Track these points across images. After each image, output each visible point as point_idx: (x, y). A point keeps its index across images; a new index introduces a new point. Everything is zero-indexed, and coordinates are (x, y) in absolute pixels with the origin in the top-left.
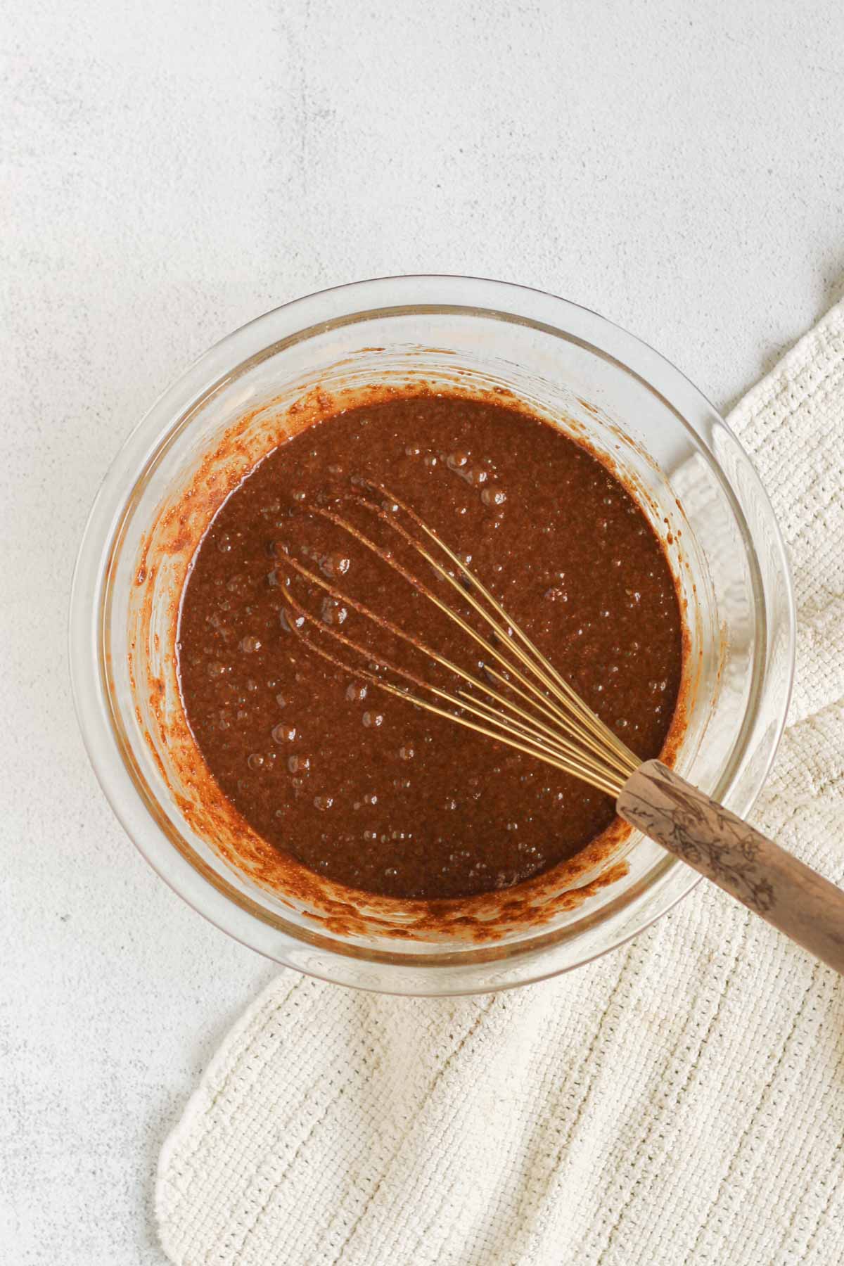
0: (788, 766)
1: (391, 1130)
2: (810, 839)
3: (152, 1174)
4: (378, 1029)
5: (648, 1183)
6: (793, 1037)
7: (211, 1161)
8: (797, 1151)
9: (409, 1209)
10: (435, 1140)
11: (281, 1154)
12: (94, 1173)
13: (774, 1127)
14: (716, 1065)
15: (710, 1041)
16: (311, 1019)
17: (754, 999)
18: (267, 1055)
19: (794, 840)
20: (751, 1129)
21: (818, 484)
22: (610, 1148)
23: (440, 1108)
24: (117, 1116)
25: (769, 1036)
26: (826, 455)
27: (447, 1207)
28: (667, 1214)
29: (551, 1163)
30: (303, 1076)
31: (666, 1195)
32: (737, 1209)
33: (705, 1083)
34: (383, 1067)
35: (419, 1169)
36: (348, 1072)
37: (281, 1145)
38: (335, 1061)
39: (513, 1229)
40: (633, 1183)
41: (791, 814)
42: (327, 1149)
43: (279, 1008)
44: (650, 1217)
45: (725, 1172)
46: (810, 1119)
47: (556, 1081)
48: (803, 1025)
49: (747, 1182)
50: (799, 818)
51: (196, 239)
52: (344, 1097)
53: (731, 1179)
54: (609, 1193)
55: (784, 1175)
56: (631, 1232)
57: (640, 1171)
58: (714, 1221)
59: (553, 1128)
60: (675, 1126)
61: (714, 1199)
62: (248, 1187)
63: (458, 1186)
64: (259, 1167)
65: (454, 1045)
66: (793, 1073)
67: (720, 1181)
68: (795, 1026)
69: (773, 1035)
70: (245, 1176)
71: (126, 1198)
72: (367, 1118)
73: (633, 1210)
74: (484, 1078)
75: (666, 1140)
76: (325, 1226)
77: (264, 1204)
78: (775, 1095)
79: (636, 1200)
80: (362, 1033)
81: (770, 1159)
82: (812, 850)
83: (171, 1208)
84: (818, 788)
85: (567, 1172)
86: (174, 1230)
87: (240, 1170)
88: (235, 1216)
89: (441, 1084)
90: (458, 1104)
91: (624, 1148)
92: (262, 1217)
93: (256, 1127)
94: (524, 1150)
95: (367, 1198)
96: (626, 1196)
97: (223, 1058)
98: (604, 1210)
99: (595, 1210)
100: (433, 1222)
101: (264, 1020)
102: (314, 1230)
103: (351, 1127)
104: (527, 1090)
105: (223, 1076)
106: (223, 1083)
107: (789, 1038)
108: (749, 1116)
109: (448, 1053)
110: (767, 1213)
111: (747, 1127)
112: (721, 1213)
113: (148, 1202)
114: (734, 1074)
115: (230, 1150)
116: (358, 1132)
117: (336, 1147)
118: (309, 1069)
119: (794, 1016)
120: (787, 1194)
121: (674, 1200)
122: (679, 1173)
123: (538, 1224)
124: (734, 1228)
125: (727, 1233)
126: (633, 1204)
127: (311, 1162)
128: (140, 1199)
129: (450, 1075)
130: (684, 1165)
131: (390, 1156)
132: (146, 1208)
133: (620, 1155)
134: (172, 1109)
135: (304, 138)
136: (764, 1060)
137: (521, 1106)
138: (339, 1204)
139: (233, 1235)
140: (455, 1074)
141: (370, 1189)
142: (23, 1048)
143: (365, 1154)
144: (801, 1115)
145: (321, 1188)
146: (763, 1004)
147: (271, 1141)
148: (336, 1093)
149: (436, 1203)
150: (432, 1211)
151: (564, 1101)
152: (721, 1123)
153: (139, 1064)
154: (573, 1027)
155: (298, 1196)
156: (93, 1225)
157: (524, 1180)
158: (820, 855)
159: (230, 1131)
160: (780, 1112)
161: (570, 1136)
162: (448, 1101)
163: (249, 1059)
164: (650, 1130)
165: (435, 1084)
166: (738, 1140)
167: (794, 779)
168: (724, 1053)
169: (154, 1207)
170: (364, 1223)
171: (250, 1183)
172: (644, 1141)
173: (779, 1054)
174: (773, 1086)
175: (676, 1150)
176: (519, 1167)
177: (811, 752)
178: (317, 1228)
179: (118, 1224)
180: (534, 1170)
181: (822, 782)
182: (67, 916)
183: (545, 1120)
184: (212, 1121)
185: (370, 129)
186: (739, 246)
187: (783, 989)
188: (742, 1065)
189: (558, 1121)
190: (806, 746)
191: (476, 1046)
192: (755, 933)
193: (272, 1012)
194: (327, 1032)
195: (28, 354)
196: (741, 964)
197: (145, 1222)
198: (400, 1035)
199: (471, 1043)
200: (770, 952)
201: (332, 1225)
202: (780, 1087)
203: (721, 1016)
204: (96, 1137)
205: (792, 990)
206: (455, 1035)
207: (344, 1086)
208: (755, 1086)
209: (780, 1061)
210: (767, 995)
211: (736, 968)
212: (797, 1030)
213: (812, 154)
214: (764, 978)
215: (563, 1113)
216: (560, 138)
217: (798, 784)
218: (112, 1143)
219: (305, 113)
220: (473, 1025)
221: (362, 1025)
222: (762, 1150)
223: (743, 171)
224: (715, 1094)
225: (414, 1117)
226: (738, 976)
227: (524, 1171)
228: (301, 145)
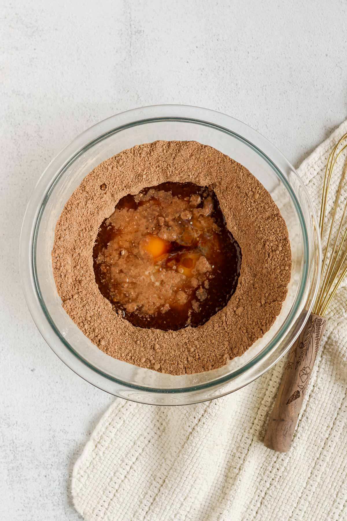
0: (335, 306)
1: (170, 457)
2: (344, 336)
3: (70, 477)
4: (164, 415)
5: (277, 480)
6: (338, 418)
7: (95, 471)
8: (339, 466)
9: (178, 490)
10: (189, 461)
11: (124, 468)
12: (46, 476)
13: (330, 456)
14: (305, 430)
15: (303, 420)
16: (136, 411)
17: (321, 403)
18: (118, 426)
19: (337, 336)
20: (320, 457)
22: (261, 465)
23: (191, 447)
24: (55, 453)
25: (327, 418)
27: (193, 489)
28: (284, 493)
29: (236, 471)
30: (133, 435)
31: (285, 485)
32: (314, 490)
33: (301, 438)
34: (166, 431)
35: (182, 473)
36: (153, 434)
37: (124, 464)
38: (146, 429)
39: (220, 499)
40: (271, 479)
41: (336, 325)
42: (143, 465)
43: (123, 407)
44: (278, 494)
45: (309, 475)
47: (239, 437)
48: (342, 413)
49: (318, 479)
50: (339, 327)
51: (86, 85)
52: (150, 444)
53: (311, 478)
54: (261, 484)
55: (334, 476)
56: (270, 500)
57: (273, 475)
58: (304, 496)
59: (237, 457)
60: (288, 456)
61: (305, 486)
62: (110, 481)
63: (198, 480)
64: (115, 473)
65: (196, 421)
66: (337, 433)
67: (307, 479)
68: (338, 414)
69: (329, 418)
70: (109, 477)
71: (60, 487)
72: (160, 453)
73: (271, 491)
74: (209, 435)
75: (284, 462)
76: (142, 497)
77: (117, 489)
78: (330, 443)
79: (272, 487)
80: (157, 417)
81: (328, 470)
82: (345, 340)
83: (78, 490)
85: (243, 475)
86: (80, 499)
87: (107, 474)
88: (105, 494)
89: (191, 438)
90: (198, 446)
91: (267, 465)
92: (116, 494)
93: (113, 456)
94: (225, 465)
95: (160, 486)
96: (268, 485)
97: (100, 427)
98: (259, 491)
99: (255, 491)
100: (188, 496)
101: (117, 412)
102: (138, 499)
103: (153, 456)
104: (227, 440)
105: (100, 435)
106: (100, 438)
107: (335, 419)
108: (319, 452)
109: (194, 425)
110: (326, 492)
111: (318, 456)
112: (308, 492)
113: (68, 488)
114: (313, 434)
115: (103, 466)
116: (156, 459)
117: (147, 465)
118: (135, 432)
119: (337, 410)
120: (335, 484)
121: (288, 487)
122: (290, 475)
123: (231, 496)
124: (313, 498)
125: (310, 500)
126: (271, 488)
127: (137, 471)
128: (65, 487)
129: (195, 434)
130: (292, 472)
131: (169, 468)
132: (67, 491)
133: (265, 468)
134: (78, 450)
135: (131, 42)
136: (325, 428)
137: (224, 447)
138: (148, 488)
139: (104, 501)
140: (197, 433)
141: (161, 482)
142: (16, 424)
143: (159, 467)
144: (341, 451)
145: (141, 482)
146: (325, 405)
147: (120, 462)
148: (147, 442)
149: (189, 488)
150: (187, 491)
151: (242, 445)
152: (307, 455)
153: (64, 431)
154: (245, 414)
155: (131, 485)
156: (45, 498)
157: (225, 478)
159: (103, 458)
160: (332, 450)
161: (244, 460)
162: (194, 444)
163: (111, 428)
164: (278, 457)
165: (188, 438)
166: (314, 462)
167: (337, 311)
168: (309, 425)
169: (71, 490)
170: (159, 496)
171: (111, 480)
172: (275, 462)
173: (331, 426)
174: (329, 439)
175: (288, 466)
176: (223, 472)
178: (139, 499)
179: (56, 498)
180: (229, 474)
182: (34, 369)
183: (234, 453)
184: (95, 454)
185: (159, 38)
186: (314, 87)
187: (333, 398)
188: (316, 430)
189: (239, 454)
190: (343, 298)
191: (205, 421)
192: (321, 375)
193: (120, 408)
194: (143, 417)
195: (16, 134)
196: (315, 388)
197: (67, 497)
198: (173, 418)
199: (203, 420)
200: (328, 383)
201: (145, 497)
202: (332, 440)
203: (307, 410)
204: (47, 461)
205: (337, 399)
206: (196, 417)
207: (150, 439)
208: (322, 439)
209: (332, 429)
210: (326, 401)
211: (313, 390)
212: (339, 415)
213: (344, 48)
214: (325, 394)
215: (241, 450)
216: (238, 41)
217: (339, 313)
218: (53, 464)
219: (131, 31)
220: (203, 412)
221: (157, 414)
222: (325, 466)
223: (315, 55)
224: (305, 442)
225: (180, 452)
226: (314, 393)
227: (225, 475)
228: (129, 45)
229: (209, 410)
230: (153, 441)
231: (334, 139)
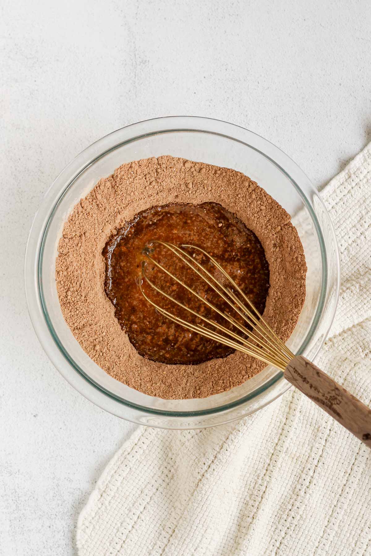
0: (351, 345)
1: (179, 506)
2: (361, 377)
3: (75, 527)
4: (173, 462)
5: (292, 528)
6: (355, 463)
7: (101, 521)
8: (357, 514)
9: (188, 540)
10: (199, 510)
11: (131, 518)
12: (50, 527)
13: (348, 504)
14: (322, 477)
15: (319, 466)
16: (143, 458)
17: (338, 448)
18: (124, 475)
19: (354, 378)
20: (337, 504)
21: (363, 220)
22: (276, 513)
23: (200, 495)
24: (59, 502)
25: (344, 463)
26: (366, 207)
27: (204, 539)
28: (301, 542)
29: (250, 520)
30: (140, 483)
31: (300, 533)
32: (332, 539)
33: (317, 484)
34: (175, 478)
35: (192, 522)
36: (160, 481)
37: (131, 513)
38: (154, 476)
39: (233, 549)
40: (286, 528)
41: (353, 366)
42: (151, 515)
43: (129, 454)
44: (293, 543)
45: (326, 524)
46: (363, 500)
47: (252, 484)
48: (360, 459)
49: (336, 528)
50: (356, 368)
51: (89, 118)
52: (158, 492)
53: (329, 527)
54: (275, 533)
55: (352, 524)
56: (285, 550)
57: (289, 523)
58: (321, 545)
59: (251, 505)
60: (304, 503)
61: (322, 535)
62: (117, 532)
63: (209, 530)
64: (122, 523)
65: (205, 468)
66: (355, 479)
67: (324, 527)
68: (356, 459)
69: (346, 463)
70: (116, 527)
71: (64, 538)
72: (169, 501)
73: (286, 540)
74: (219, 482)
75: (300, 510)
76: (151, 548)
77: (124, 540)
78: (347, 489)
79: (287, 536)
80: (165, 464)
81: (346, 517)
82: (362, 382)
83: (84, 542)
84: (364, 355)
85: (257, 524)
86: (85, 551)
87: (114, 525)
88: (112, 545)
89: (201, 485)
90: (208, 493)
91: (282, 513)
92: (123, 545)
93: (120, 506)
94: (238, 514)
95: (169, 536)
96: (283, 534)
97: (105, 476)
98: (273, 540)
99: (269, 540)
100: (198, 546)
101: (123, 459)
102: (146, 550)
103: (162, 505)
104: (239, 488)
105: (105, 484)
106: (105, 487)
107: (353, 464)
108: (336, 499)
109: (203, 471)
110: (345, 541)
111: (335, 503)
112: (324, 541)
113: (73, 539)
114: (329, 480)
115: (109, 516)
116: (165, 507)
117: (156, 514)
118: (142, 480)
119: (355, 454)
120: (353, 533)
121: (304, 536)
122: (306, 524)
123: (245, 546)
124: (330, 547)
125: (327, 550)
127: (145, 521)
128: (70, 538)
129: (204, 481)
130: (308, 520)
131: (179, 517)
132: (73, 542)
133: (280, 516)
134: (84, 499)
135: (135, 72)
136: (342, 474)
137: (236, 495)
138: (157, 539)
139: (111, 553)
140: (206, 480)
141: (170, 532)
142: (18, 473)
143: (168, 516)
144: (359, 498)
145: (149, 532)
146: (342, 449)
147: (127, 512)
148: (155, 490)
149: (200, 538)
150: (198, 541)
151: (255, 493)
152: (324, 502)
153: (69, 479)
154: (259, 460)
155: (139, 536)
156: (50, 550)
157: (238, 527)
158: (366, 384)
159: (109, 508)
160: (350, 496)
161: (258, 508)
162: (203, 492)
163: (117, 476)
164: (293, 505)
165: (198, 485)
166: (332, 509)
167: (354, 351)
168: (325, 471)
169: (76, 542)
170: (168, 546)
171: (118, 530)
172: (290, 510)
173: (349, 471)
174: (347, 485)
175: (304, 514)
176: (236, 522)
177: (361, 339)
178: (148, 550)
179: (60, 549)
180: (242, 523)
181: (366, 352)
182: (36, 415)
183: (247, 501)
184: (101, 504)
185: (164, 68)
186: (327, 117)
187: (351, 443)
188: (333, 476)
189: (252, 501)
190: (359, 336)
191: (215, 467)
193: (126, 455)
194: (150, 463)
195: (16, 169)
196: (332, 432)
197: (72, 548)
198: (182, 464)
199: (213, 466)
201: (154, 548)
202: (350, 486)
203: (323, 455)
204: (51, 511)
205: (355, 443)
206: (206, 463)
207: (158, 487)
208: (339, 485)
209: (349, 475)
210: (343, 445)
211: (330, 434)
212: (357, 460)
213: (358, 77)
214: (342, 438)
215: (255, 498)
216: (248, 71)
217: (356, 353)
218: (57, 514)
219: (136, 62)
220: (214, 458)
221: (165, 460)
222: (342, 513)
223: (328, 84)
224: (321, 489)
225: (189, 500)
226: (330, 437)
227: (238, 524)
228: (134, 76)
229: (219, 456)
230: (161, 489)
231: (349, 171)
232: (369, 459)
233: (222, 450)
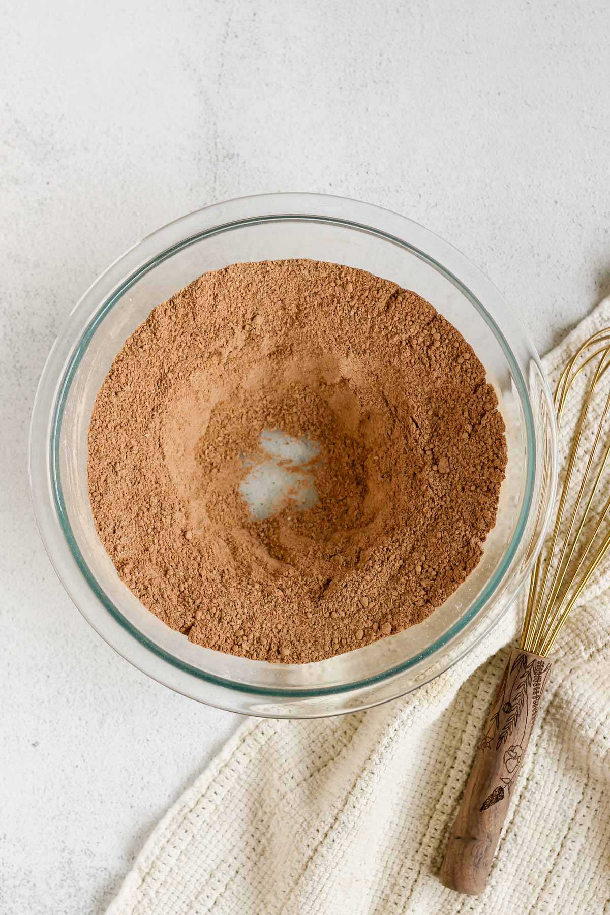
0: (567, 639)
1: (273, 900)
2: (582, 692)
4: (264, 826)
6: (569, 836)
10: (307, 908)
13: (554, 903)
14: (512, 857)
15: (508, 838)
16: (215, 819)
17: (540, 809)
18: (183, 845)
19: (570, 692)
20: (537, 904)
21: (589, 429)
23: (311, 883)
24: (72, 890)
25: (550, 836)
26: (596, 408)
30: (209, 861)
33: (504, 870)
34: (267, 854)
36: (243, 857)
37: (193, 912)
38: (232, 850)
41: (568, 673)
43: (191, 811)
46: (580, 897)
47: (395, 867)
48: (576, 828)
50: (574, 676)
52: (239, 877)
59: (393, 901)
60: (481, 902)
65: (320, 837)
66: (568, 863)
68: (569, 829)
69: (553, 835)
72: (256, 892)
74: (343, 862)
75: (475, 911)
78: (554, 879)
80: (252, 829)
82: (584, 700)
84: (588, 655)
89: (311, 866)
90: (324, 881)
93: (174, 898)
97: (151, 847)
101: (181, 820)
103: (244, 899)
104: (374, 873)
105: (150, 862)
106: (150, 866)
107: (565, 837)
108: (536, 895)
109: (316, 843)
111: (534, 902)
114: (525, 863)
116: (249, 903)
117: (233, 913)
118: (213, 856)
119: (569, 821)
129: (318, 859)
134: (112, 886)
135: (216, 174)
136: (547, 853)
137: (369, 884)
140: (321, 858)
144: (573, 894)
146: (547, 812)
147: (185, 909)
148: (233, 873)
151: (401, 882)
152: (515, 900)
153: (88, 853)
154: (407, 827)
158: (589, 704)
159: (155, 901)
160: (558, 891)
161: (404, 907)
162: (316, 878)
163: (170, 849)
164: (463, 904)
165: (306, 867)
166: (527, 912)
167: (571, 648)
168: (518, 848)
172: (458, 912)
173: (558, 849)
174: (554, 872)
177: (583, 629)
181: (591, 651)
182: (37, 743)
183: (386, 895)
184: (142, 894)
185: (264, 168)
186: (533, 257)
187: (562, 801)
188: (531, 857)
189: (396, 896)
190: (580, 624)
191: (335, 836)
192: (541, 760)
193: (186, 814)
194: (226, 828)
195: (12, 330)
196: (531, 783)
198: (280, 830)
199: (332, 835)
200: (552, 774)
202: (558, 874)
203: (516, 820)
204: (56, 905)
205: (568, 803)
206: (321, 829)
207: (239, 868)
208: (541, 872)
209: (558, 854)
210: (550, 805)
211: (527, 785)
212: (571, 831)
213: (586, 190)
214: (547, 793)
215: (400, 890)
216: (403, 176)
217: (574, 652)
218: (67, 911)
219: (216, 156)
220: (333, 821)
221: (252, 823)
223: (536, 202)
224: (511, 878)
225: (291, 891)
226: (528, 791)
228: (213, 179)
229: (342, 817)
230: (243, 872)
231: (568, 347)
232: (592, 829)
233: (346, 807)
